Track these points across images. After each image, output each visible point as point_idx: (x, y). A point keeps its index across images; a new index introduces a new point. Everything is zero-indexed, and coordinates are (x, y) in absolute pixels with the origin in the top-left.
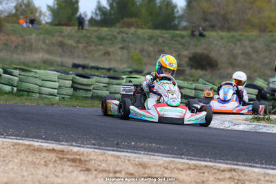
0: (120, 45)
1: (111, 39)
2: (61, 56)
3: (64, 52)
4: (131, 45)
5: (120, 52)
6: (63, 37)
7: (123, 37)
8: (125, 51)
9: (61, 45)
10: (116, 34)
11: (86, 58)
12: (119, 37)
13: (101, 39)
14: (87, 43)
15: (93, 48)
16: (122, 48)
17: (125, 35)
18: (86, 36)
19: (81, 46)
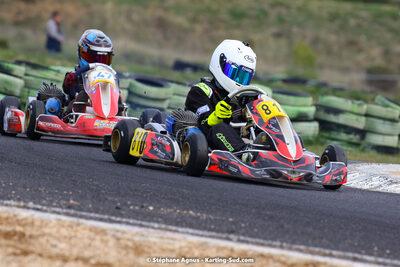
0: (274, 29)
1: (257, 17)
2: (160, 46)
3: (166, 38)
4: (295, 30)
5: (272, 43)
6: (166, 10)
7: (280, 14)
8: (283, 42)
9: (162, 24)
10: (267, 7)
12: (273, 14)
13: (238, 15)
14: (211, 23)
16: (278, 35)
17: (283, 11)
18: (208, 10)
19: (199, 28)
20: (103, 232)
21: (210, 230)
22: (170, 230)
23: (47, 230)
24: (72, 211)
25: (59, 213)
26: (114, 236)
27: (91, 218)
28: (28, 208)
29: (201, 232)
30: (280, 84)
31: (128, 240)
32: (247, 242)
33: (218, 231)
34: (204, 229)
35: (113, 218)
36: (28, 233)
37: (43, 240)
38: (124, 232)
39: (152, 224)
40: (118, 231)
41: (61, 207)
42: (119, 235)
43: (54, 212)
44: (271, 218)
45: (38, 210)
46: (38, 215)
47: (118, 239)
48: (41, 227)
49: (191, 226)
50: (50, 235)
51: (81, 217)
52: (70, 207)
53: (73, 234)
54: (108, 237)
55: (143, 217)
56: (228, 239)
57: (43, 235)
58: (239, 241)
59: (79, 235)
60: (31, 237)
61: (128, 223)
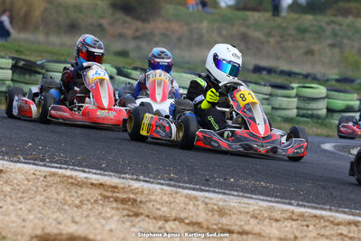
0: (329, 41)
1: (317, 32)
3: (248, 48)
4: (345, 41)
5: (328, 51)
6: (248, 27)
7: (334, 29)
8: (336, 50)
9: (244, 38)
10: (324, 25)
11: (278, 58)
12: (329, 30)
13: (302, 31)
14: (282, 37)
15: (289, 44)
16: (333, 46)
17: (337, 27)
18: (280, 26)
19: (272, 40)
20: (196, 198)
21: (276, 197)
22: (246, 197)
23: (153, 198)
24: (173, 183)
25: (162, 184)
26: (203, 202)
27: (187, 188)
28: (140, 180)
29: (269, 199)
30: (333, 83)
31: (214, 204)
32: (305, 206)
33: (282, 198)
34: (272, 196)
35: (203, 188)
36: (139, 199)
37: (150, 205)
38: (211, 199)
39: (232, 192)
40: (206, 198)
41: (164, 179)
42: (207, 200)
43: (159, 183)
44: (324, 187)
45: (146, 181)
46: (146, 185)
47: (207, 204)
48: (148, 195)
49: (262, 194)
50: (155, 201)
51: (179, 187)
52: (170, 180)
53: (172, 200)
54: (199, 202)
55: (225, 187)
56: (290, 204)
57: (150, 201)
58: (298, 205)
59: (177, 201)
60: (141, 202)
61: (214, 192)
